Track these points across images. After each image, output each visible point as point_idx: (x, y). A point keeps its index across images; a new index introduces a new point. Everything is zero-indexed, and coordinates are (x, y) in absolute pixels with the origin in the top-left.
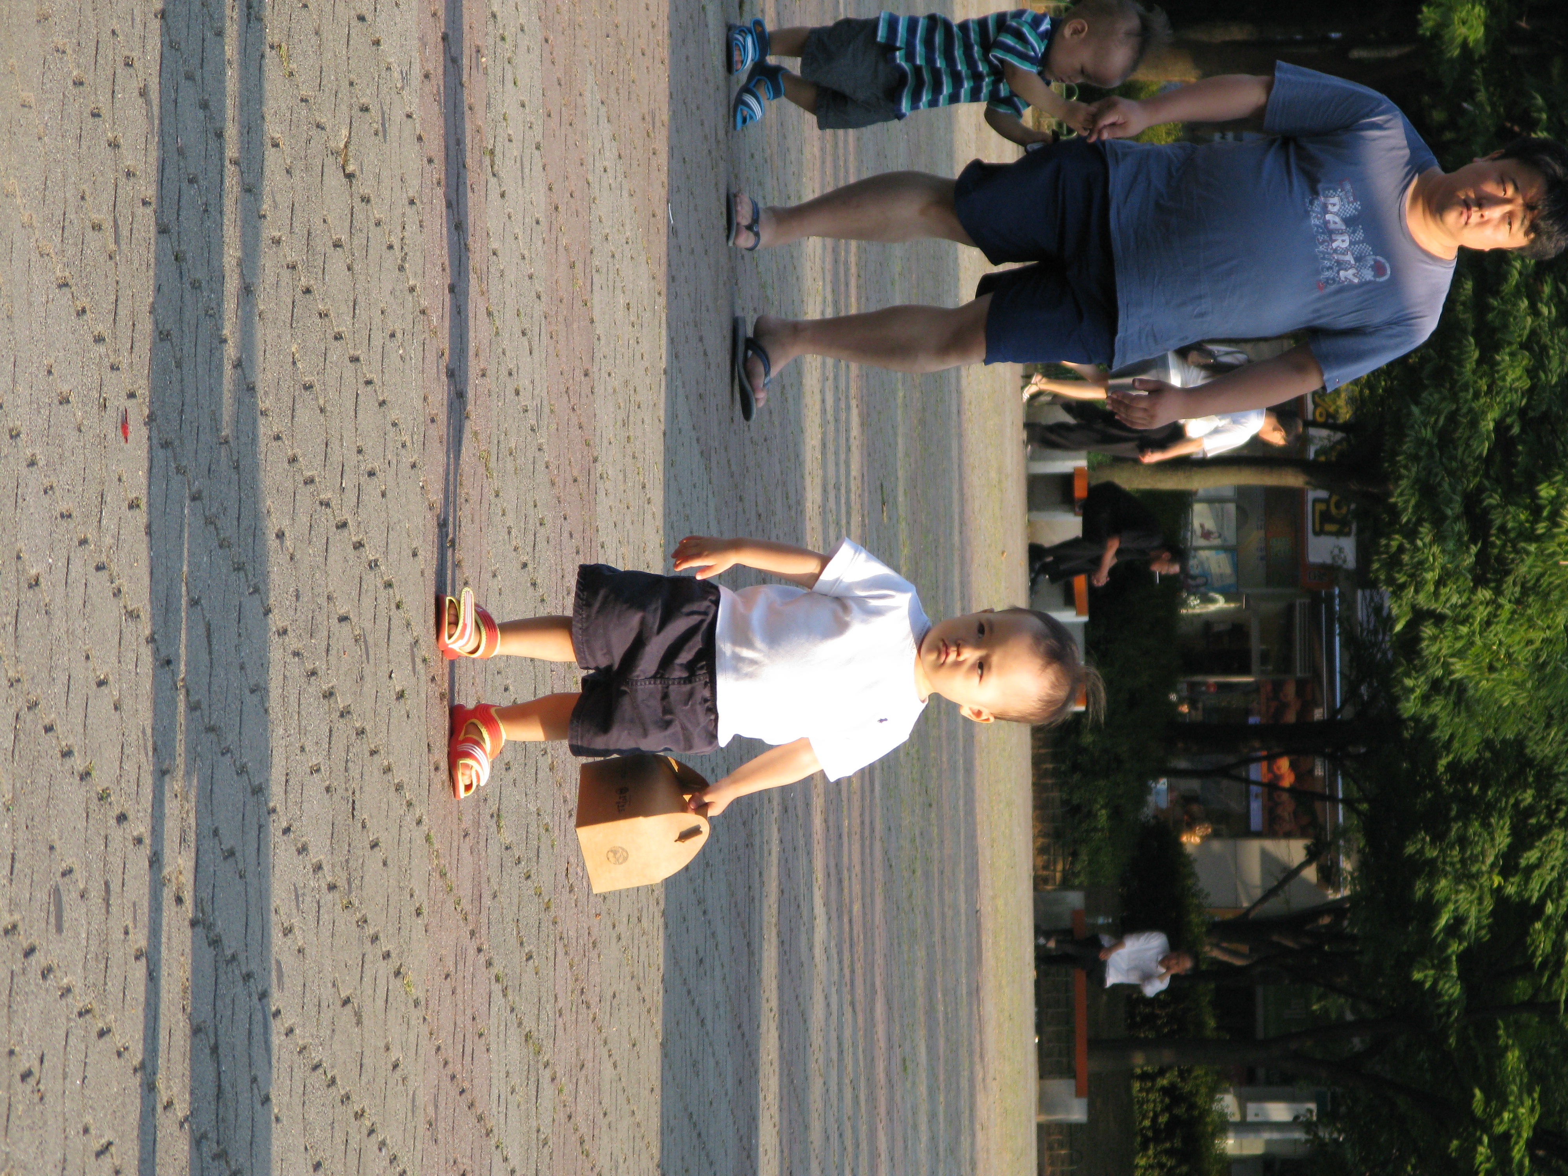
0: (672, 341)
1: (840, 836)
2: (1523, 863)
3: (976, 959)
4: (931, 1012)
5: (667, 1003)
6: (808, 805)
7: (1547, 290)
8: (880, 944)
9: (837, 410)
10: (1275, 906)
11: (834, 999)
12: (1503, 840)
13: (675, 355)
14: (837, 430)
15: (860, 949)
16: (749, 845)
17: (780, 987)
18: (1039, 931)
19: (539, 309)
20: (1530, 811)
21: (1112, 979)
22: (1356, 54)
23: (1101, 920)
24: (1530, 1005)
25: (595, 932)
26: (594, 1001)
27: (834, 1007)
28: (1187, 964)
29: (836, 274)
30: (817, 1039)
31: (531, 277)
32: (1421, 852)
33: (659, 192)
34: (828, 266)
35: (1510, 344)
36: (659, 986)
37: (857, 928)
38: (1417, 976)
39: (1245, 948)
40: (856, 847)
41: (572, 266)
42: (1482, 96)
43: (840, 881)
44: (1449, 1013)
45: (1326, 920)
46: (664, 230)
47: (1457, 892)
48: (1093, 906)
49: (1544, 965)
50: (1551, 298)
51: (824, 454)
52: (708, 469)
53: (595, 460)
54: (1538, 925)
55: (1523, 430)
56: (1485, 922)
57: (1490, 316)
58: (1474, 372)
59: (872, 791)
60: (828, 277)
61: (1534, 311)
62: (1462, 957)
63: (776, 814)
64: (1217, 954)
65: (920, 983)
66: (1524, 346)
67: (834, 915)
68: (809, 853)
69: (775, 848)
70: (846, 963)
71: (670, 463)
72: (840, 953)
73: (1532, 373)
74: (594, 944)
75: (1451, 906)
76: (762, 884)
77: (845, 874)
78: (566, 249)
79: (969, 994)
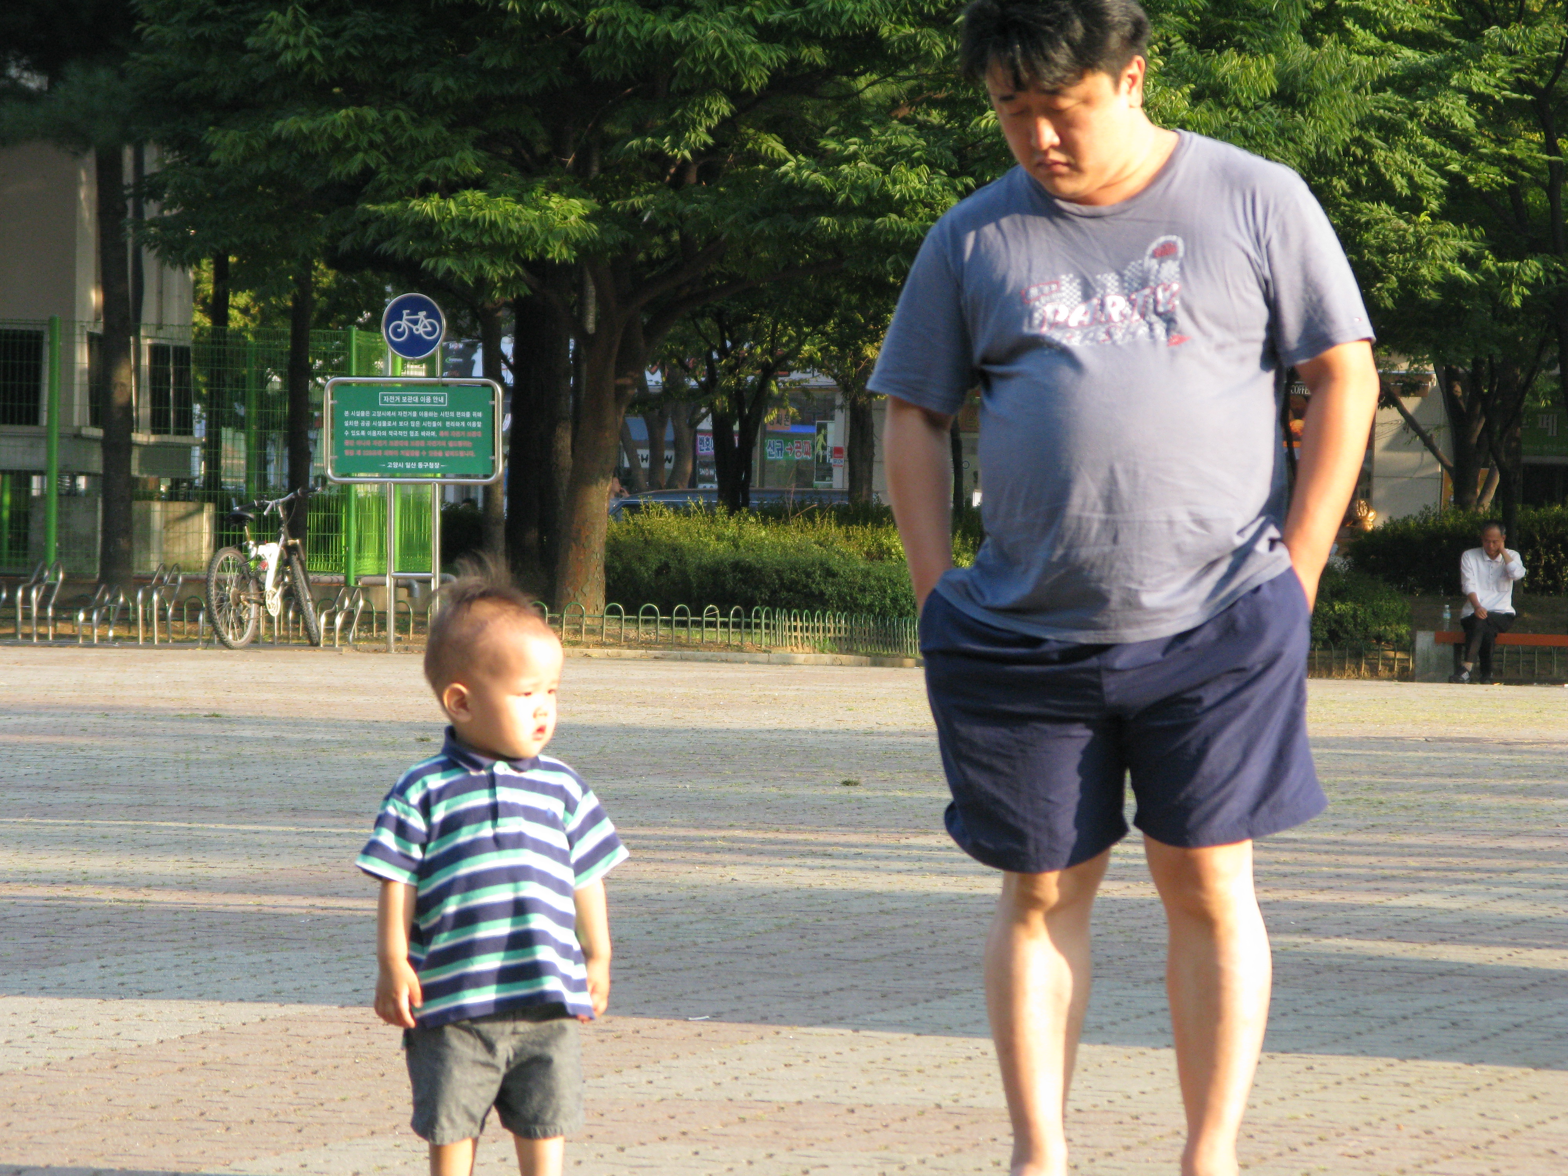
0: (825, 1023)
1: (1339, 876)
2: (1406, 192)
3: (1476, 744)
4: (1526, 792)
5: (1494, 1061)
6: (1304, 907)
7: (832, 145)
8: (1450, 840)
9: (909, 859)
10: (1442, 440)
11: (1505, 890)
12: (1383, 210)
13: (841, 1021)
14: (930, 859)
15: (1454, 861)
16: (1340, 969)
17: (1488, 944)
18: (1455, 678)
19: (782, 1156)
20: (1355, 184)
22: (591, 326)
23: (1447, 616)
24: (1552, 191)
25: (1415, 1131)
26: (1486, 1136)
27: (1512, 890)
28: (1496, 532)
29: (773, 854)
30: (1542, 911)
31: (750, 1163)
32: (1391, 293)
33: (678, 1029)
34: (765, 860)
35: (884, 183)
36: (1476, 1069)
37: (1432, 862)
38: (1517, 302)
39: (1483, 473)
40: (1351, 859)
41: (743, 1120)
42: (638, 202)
43: (1384, 878)
44: (1557, 272)
45: (1458, 389)
46: (714, 1025)
47: (1434, 257)
48: (1432, 623)
49: (1511, 175)
50: (842, 143)
51: (952, 873)
52: (958, 992)
53: (939, 1106)
54: (1471, 179)
55: (972, 175)
56: (1466, 231)
57: (856, 202)
58: (911, 220)
59: (1295, 841)
60: (776, 861)
61: (853, 158)
62: (1500, 256)
63: (1311, 940)
64: (1487, 502)
65: (1495, 801)
66: (887, 171)
67: (1419, 886)
68: (1353, 908)
69: (1346, 942)
70: (1468, 876)
71: (947, 1030)
72: (1457, 882)
73: (913, 164)
74: (1428, 1132)
75: (1448, 264)
76: (1381, 957)
77: (1378, 872)
78: (725, 1125)
79: (1511, 752)
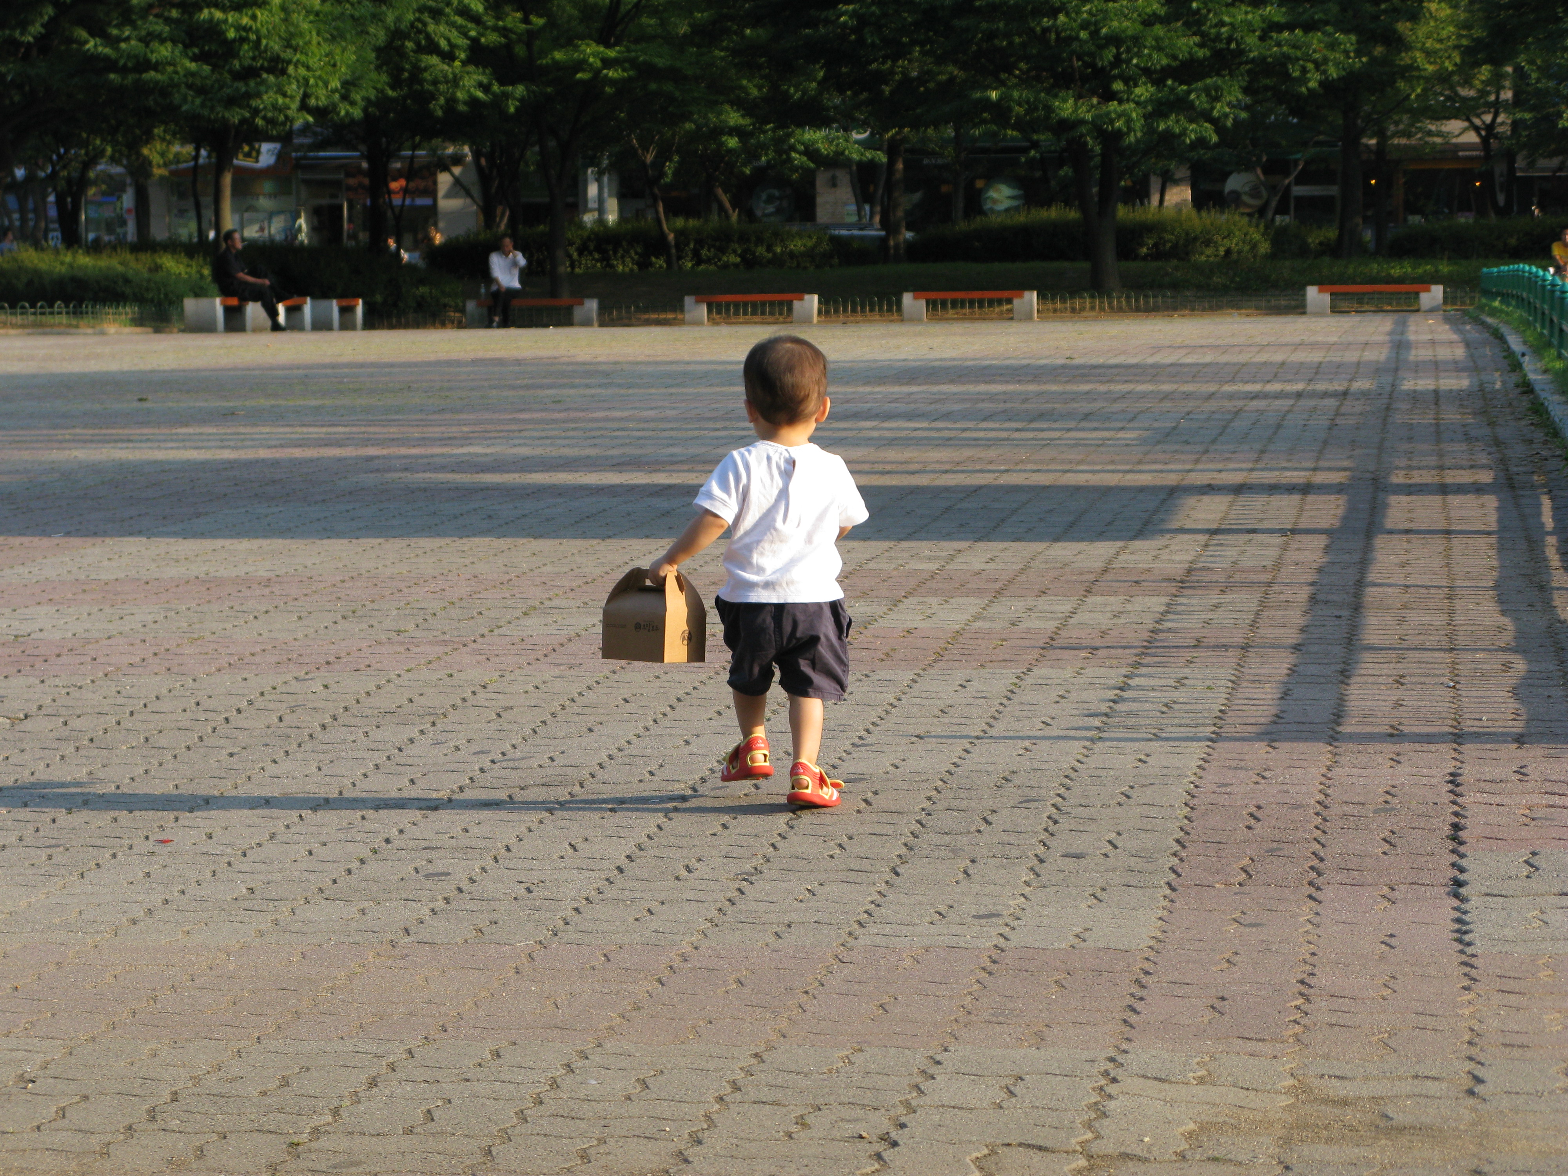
0: (131, 534)
1: (424, 438)
2: (447, 48)
3: (500, 362)
4: (527, 387)
6: (405, 457)
7: (115, 32)
8: (487, 416)
9: (177, 441)
10: (476, 191)
11: (516, 442)
12: (434, 60)
13: (140, 533)
14: (189, 440)
15: (489, 427)
16: (425, 490)
17: (508, 472)
18: (489, 325)
19: (107, 610)
20: (418, 44)
21: (516, 284)
23: (483, 290)
24: (529, 45)
25: (468, 577)
26: (508, 577)
27: (521, 441)
28: (508, 242)
29: (99, 442)
30: (538, 451)
31: (89, 614)
32: (441, 107)
33: (45, 542)
34: (94, 446)
35: (146, 54)
36: (502, 541)
37: (477, 429)
38: (512, 110)
39: (499, 210)
40: (431, 429)
41: (84, 591)
43: (450, 438)
44: (533, 92)
45: (483, 161)
46: (67, 539)
47: (464, 86)
48: (475, 295)
49: (505, 37)
50: (120, 30)
51: (202, 448)
52: (206, 514)
53: (197, 578)
54: (483, 40)
55: (197, 46)
56: (481, 70)
57: (130, 65)
58: (162, 74)
59: (399, 420)
60: (100, 445)
61: (127, 39)
62: (502, 83)
63: (409, 475)
64: (503, 226)
65: (511, 393)
66: (147, 45)
67: (468, 442)
68: (432, 456)
69: (428, 475)
70: (496, 435)
71: (202, 535)
72: (490, 438)
73: (163, 41)
74: (475, 577)
75: (472, 90)
76: (448, 482)
77: (446, 435)
78: (74, 594)
79: (520, 365)
